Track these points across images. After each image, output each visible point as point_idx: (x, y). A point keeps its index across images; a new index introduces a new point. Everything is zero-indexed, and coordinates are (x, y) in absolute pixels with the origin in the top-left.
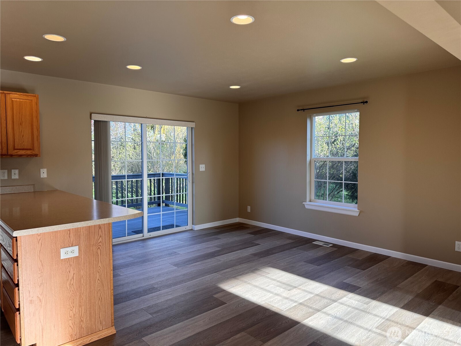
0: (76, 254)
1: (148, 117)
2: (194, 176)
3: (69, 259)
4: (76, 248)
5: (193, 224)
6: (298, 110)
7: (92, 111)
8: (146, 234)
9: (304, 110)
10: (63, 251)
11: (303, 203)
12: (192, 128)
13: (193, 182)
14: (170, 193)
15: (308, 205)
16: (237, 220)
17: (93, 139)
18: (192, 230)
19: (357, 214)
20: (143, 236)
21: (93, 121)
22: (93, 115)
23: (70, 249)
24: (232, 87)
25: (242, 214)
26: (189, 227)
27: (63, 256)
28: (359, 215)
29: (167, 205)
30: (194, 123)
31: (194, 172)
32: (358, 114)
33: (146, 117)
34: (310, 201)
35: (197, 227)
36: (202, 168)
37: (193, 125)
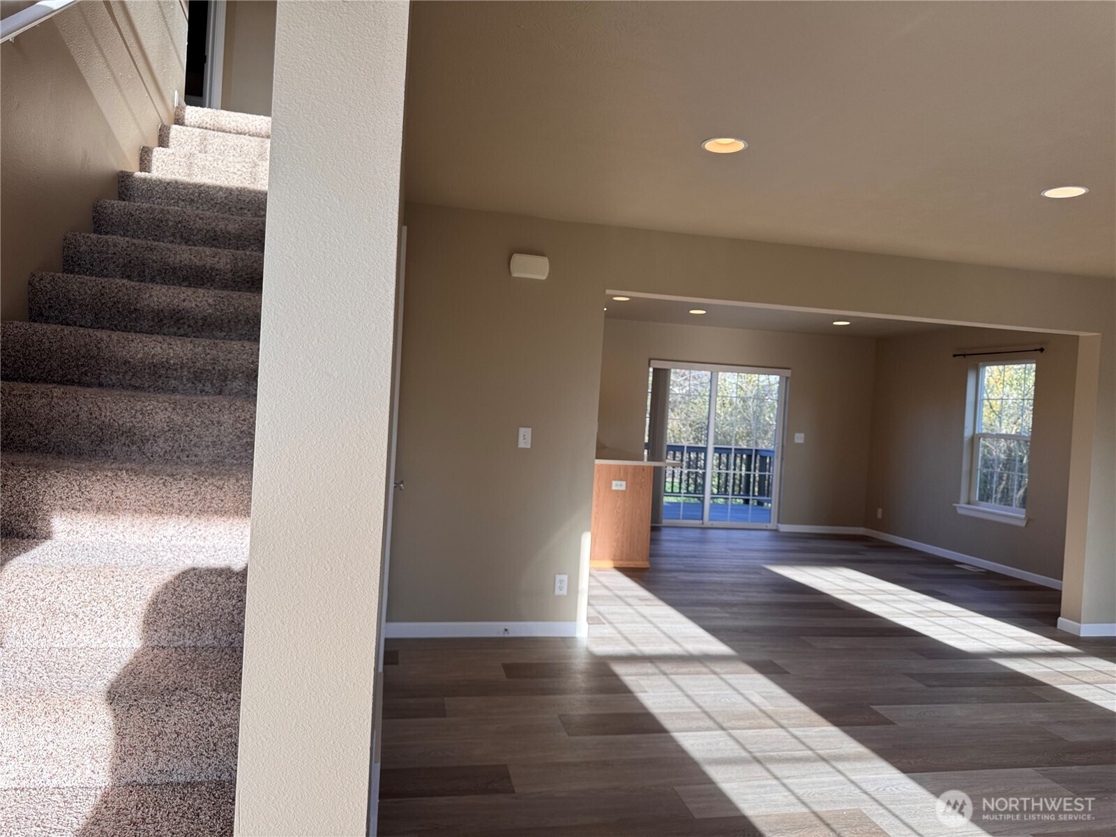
0: (623, 488)
1: (720, 362)
2: (785, 449)
3: (618, 491)
4: (624, 483)
5: (778, 522)
6: (955, 356)
7: (652, 357)
8: (707, 521)
9: (964, 355)
10: (614, 483)
11: (954, 505)
12: (787, 378)
13: (782, 459)
14: (753, 470)
15: (962, 508)
16: (861, 531)
17: (650, 390)
18: (775, 530)
19: (1023, 524)
20: (702, 524)
21: (651, 370)
22: (652, 361)
23: (619, 482)
24: (835, 323)
25: (870, 522)
26: (770, 526)
27: (614, 488)
28: (1026, 526)
29: (760, 503)
30: (790, 371)
31: (785, 444)
32: (1034, 366)
33: (717, 362)
34: (969, 503)
36: (799, 438)
37: (788, 373)
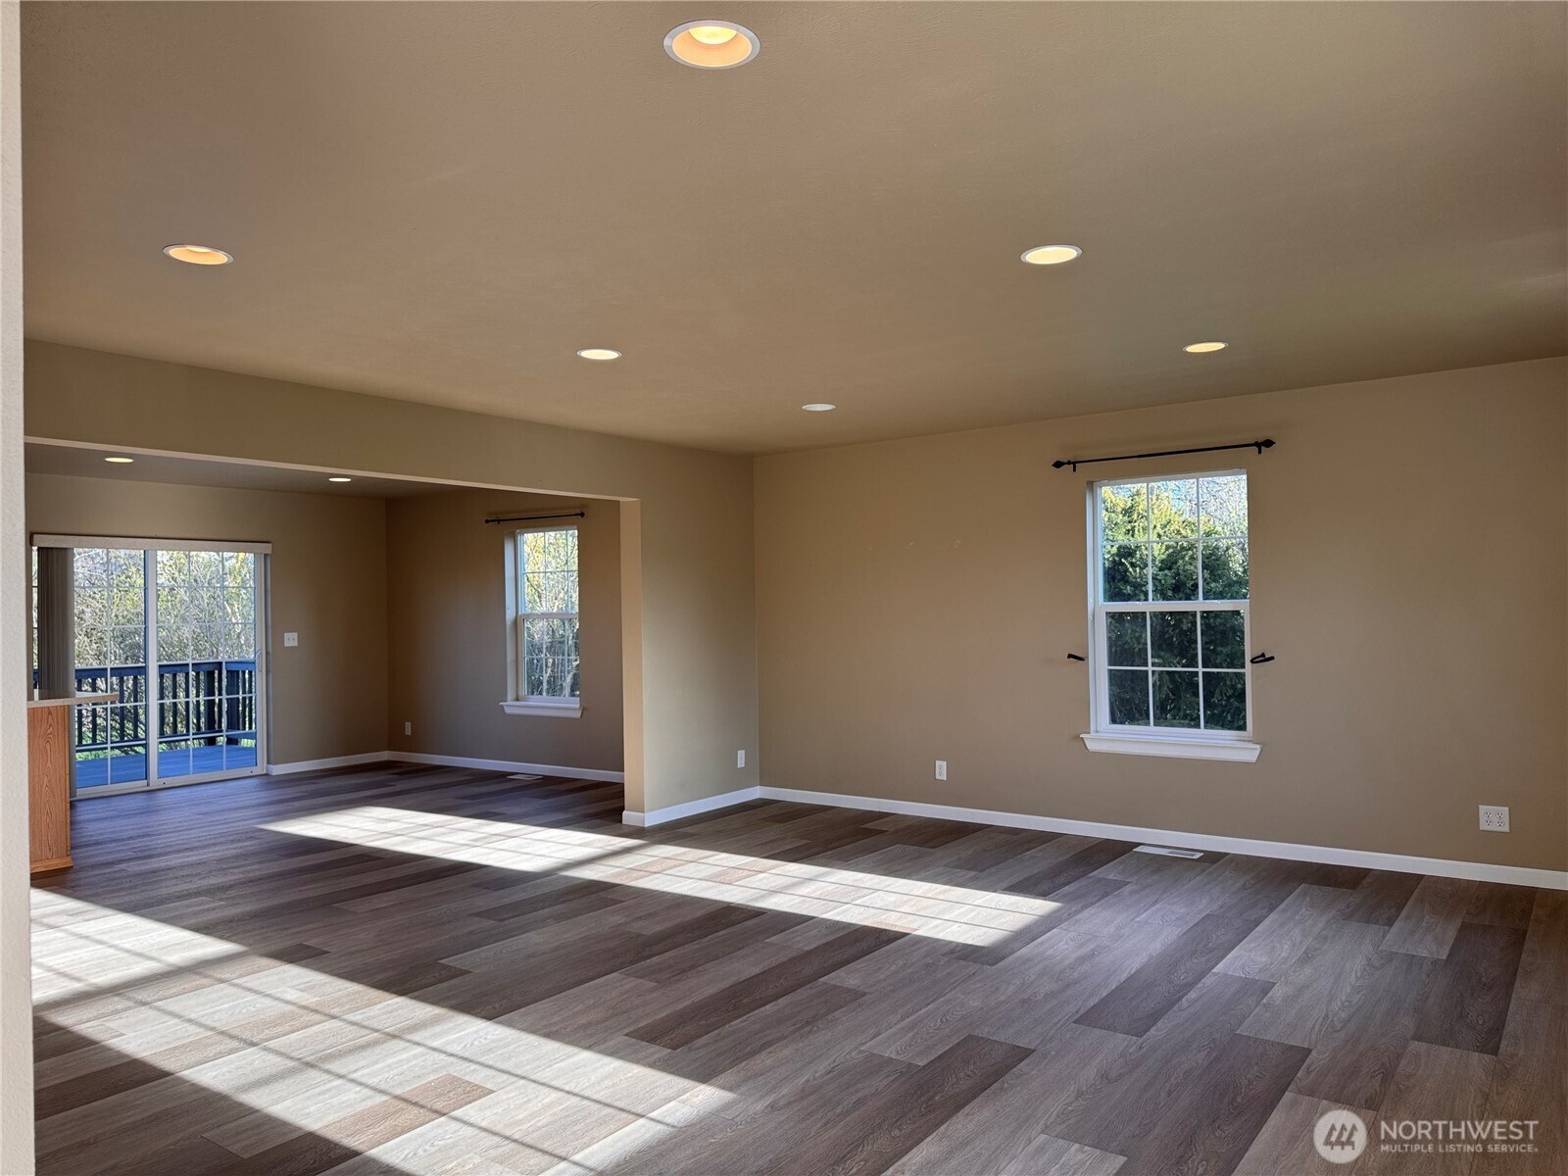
1: (158, 535)
2: (271, 658)
5: (270, 762)
6: (487, 522)
7: (34, 530)
8: (155, 780)
9: (499, 521)
11: (502, 704)
12: (265, 555)
13: (267, 672)
14: (217, 693)
15: (511, 707)
16: (385, 756)
17: (35, 583)
18: (266, 775)
19: (579, 714)
20: (148, 785)
21: (35, 550)
22: (35, 537)
24: (331, 479)
25: (397, 742)
26: (258, 770)
28: (582, 716)
29: (233, 741)
30: (270, 545)
31: (270, 650)
33: (153, 535)
34: (517, 700)
35: (279, 770)
36: (291, 640)
37: (267, 548)
